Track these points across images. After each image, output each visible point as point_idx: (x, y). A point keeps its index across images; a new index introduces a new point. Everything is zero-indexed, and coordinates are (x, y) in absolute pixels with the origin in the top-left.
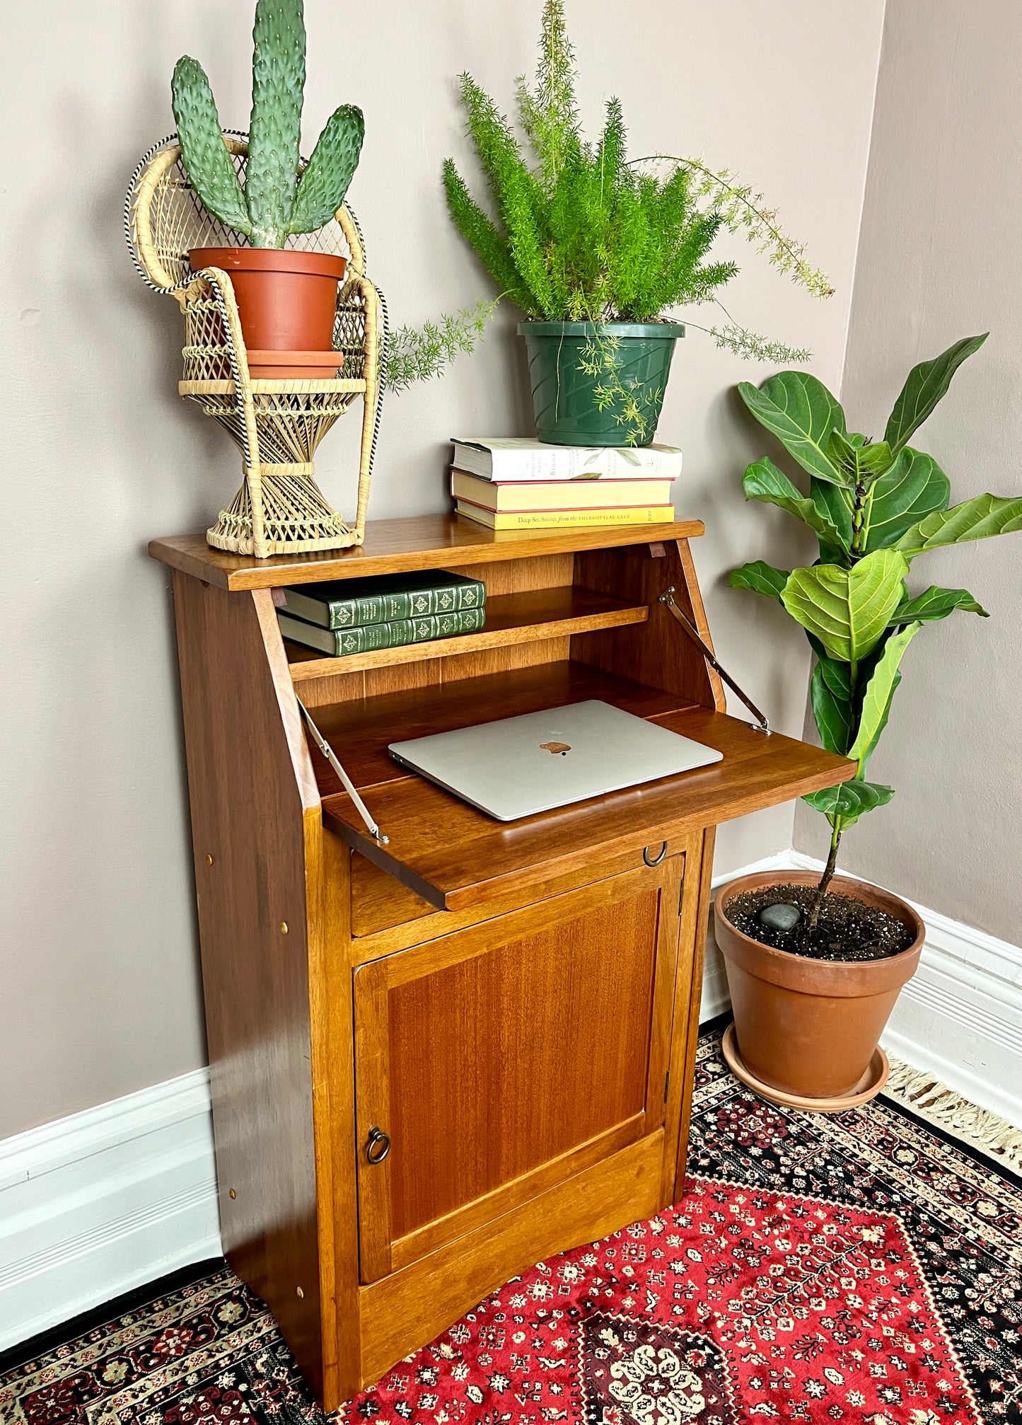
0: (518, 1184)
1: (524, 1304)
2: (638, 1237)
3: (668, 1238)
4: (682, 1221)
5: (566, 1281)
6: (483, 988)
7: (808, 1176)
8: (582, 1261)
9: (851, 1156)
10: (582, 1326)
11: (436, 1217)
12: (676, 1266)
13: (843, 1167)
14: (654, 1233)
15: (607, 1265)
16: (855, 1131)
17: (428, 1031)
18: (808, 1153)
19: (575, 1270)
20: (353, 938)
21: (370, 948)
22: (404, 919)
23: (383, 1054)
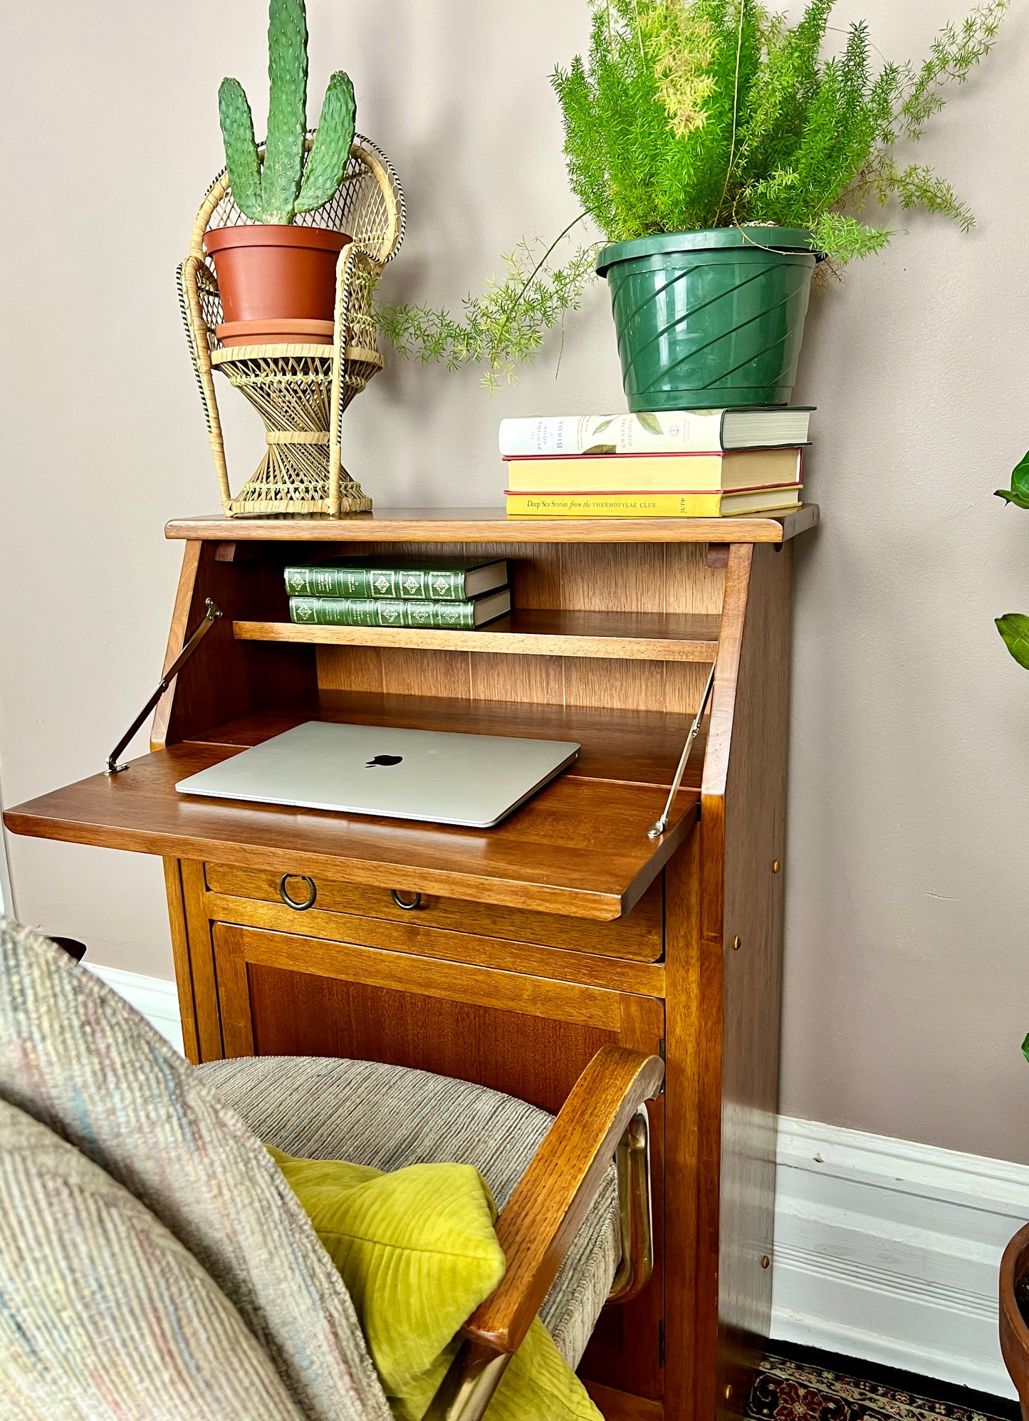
20: (208, 889)
21: (224, 909)
22: (257, 895)
23: (246, 1027)
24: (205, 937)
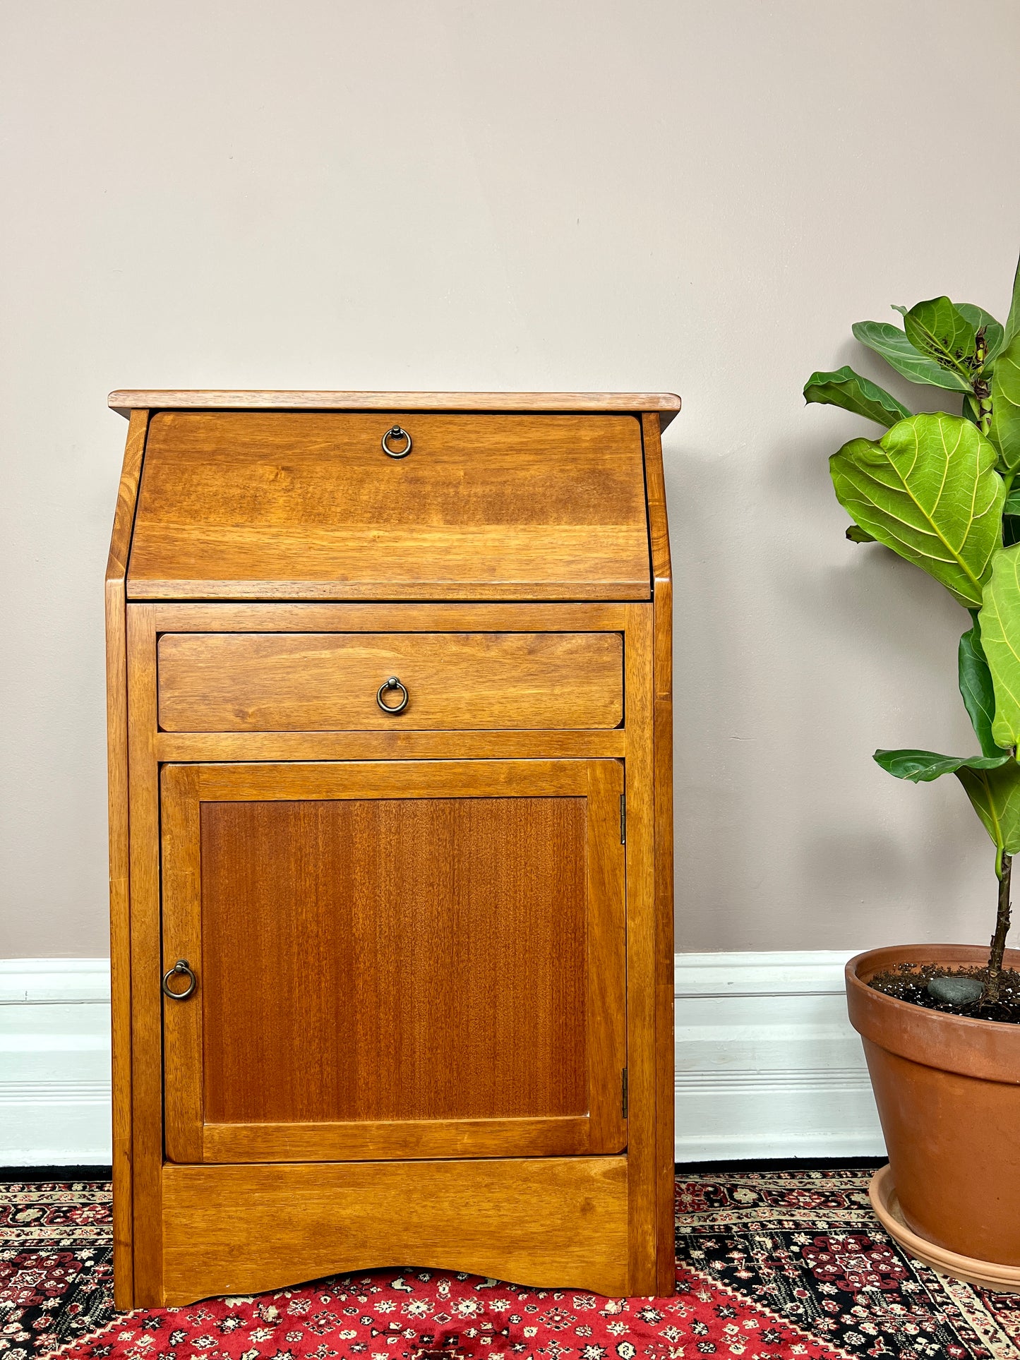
0: (379, 1127)
1: (388, 1311)
2: (578, 1308)
3: (613, 1323)
4: (650, 1315)
5: (453, 1312)
6: (326, 845)
7: (877, 1337)
8: (491, 1303)
9: (968, 1341)
10: (420, 1353)
11: (266, 1118)
12: (591, 1350)
13: (944, 1346)
14: (603, 1313)
15: (515, 1317)
16: (1006, 1317)
17: (253, 872)
18: (904, 1315)
19: (473, 1307)
20: (160, 730)
21: (178, 748)
22: (220, 727)
23: (193, 874)
24: (152, 783)
